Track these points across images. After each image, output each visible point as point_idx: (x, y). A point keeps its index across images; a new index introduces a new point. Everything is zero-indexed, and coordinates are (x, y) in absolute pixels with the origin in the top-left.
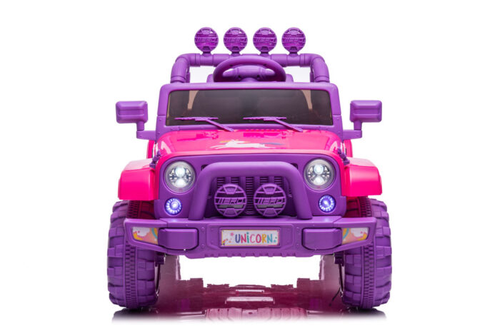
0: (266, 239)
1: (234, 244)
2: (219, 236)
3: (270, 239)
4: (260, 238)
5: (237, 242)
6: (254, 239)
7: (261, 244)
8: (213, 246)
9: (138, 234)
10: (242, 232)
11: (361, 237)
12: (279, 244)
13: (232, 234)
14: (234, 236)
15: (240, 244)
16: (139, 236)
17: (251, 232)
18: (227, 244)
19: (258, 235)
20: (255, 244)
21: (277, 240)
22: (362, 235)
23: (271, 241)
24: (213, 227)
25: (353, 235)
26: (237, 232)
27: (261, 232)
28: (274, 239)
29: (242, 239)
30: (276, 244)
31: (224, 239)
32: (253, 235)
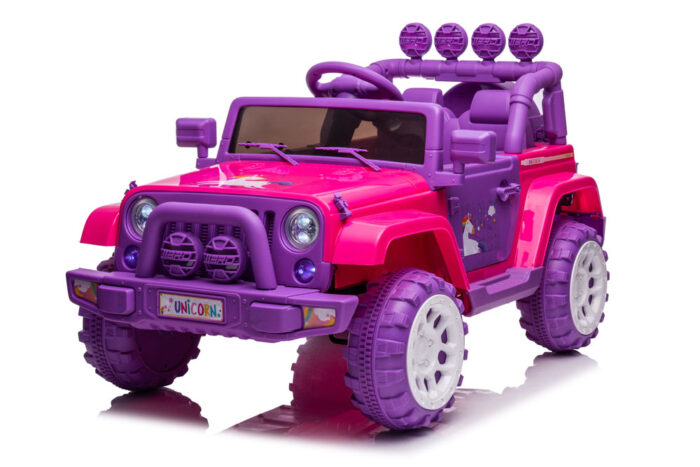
0: (209, 311)
1: (173, 313)
2: (156, 302)
3: (213, 312)
4: (202, 309)
5: (178, 311)
6: (195, 309)
7: (204, 317)
8: (151, 314)
9: (80, 289)
10: (183, 299)
11: (328, 321)
12: (223, 321)
13: (171, 300)
14: (174, 303)
15: (180, 315)
16: (80, 292)
17: (192, 300)
18: (166, 313)
19: (200, 305)
20: (197, 316)
21: (221, 313)
22: (329, 319)
23: (215, 314)
24: (150, 288)
25: (317, 318)
26: (177, 298)
27: (204, 301)
28: (218, 312)
29: (182, 307)
30: (220, 319)
31: (162, 305)
32: (194, 304)
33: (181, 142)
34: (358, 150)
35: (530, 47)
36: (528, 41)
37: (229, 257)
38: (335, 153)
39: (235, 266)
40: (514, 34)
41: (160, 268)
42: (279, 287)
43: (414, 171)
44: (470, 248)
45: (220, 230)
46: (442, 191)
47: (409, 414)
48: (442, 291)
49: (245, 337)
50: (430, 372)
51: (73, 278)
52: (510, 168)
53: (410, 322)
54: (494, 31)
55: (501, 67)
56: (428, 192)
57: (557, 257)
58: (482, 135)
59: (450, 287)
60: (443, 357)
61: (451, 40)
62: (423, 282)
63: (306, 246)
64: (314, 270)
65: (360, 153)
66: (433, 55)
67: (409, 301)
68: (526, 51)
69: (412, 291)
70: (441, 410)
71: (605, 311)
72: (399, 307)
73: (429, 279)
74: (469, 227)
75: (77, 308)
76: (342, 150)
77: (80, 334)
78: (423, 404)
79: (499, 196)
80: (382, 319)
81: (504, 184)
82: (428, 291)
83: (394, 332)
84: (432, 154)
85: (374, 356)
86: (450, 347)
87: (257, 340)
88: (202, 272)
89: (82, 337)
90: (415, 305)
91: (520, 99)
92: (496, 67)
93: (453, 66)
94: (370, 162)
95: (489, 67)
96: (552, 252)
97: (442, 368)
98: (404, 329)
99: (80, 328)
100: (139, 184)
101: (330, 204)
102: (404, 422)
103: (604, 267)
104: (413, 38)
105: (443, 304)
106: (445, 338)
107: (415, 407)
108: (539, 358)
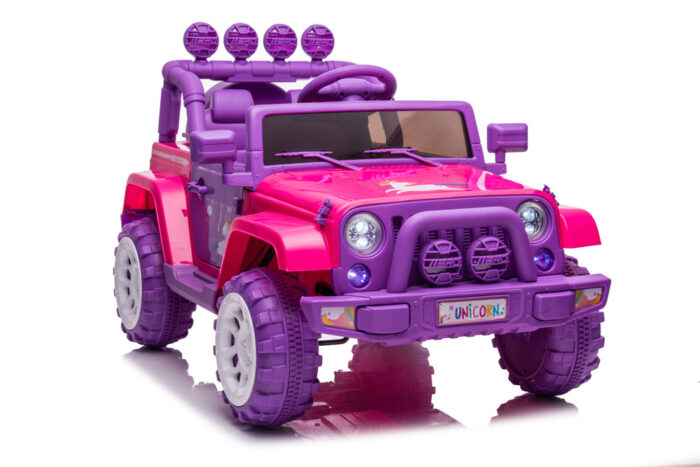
0: (492, 311)
1: (454, 321)
2: (436, 311)
3: (496, 311)
4: (484, 310)
5: (458, 318)
6: (477, 312)
7: (486, 318)
8: (428, 326)
9: (328, 317)
10: (463, 305)
11: (594, 300)
12: (507, 316)
13: (451, 308)
14: (454, 310)
15: (461, 321)
16: (329, 320)
17: (474, 303)
18: (446, 322)
19: (483, 306)
20: (479, 319)
21: (504, 311)
22: (595, 297)
23: (498, 313)
25: (586, 297)
26: (457, 305)
27: (486, 303)
28: (501, 310)
29: (464, 313)
30: (503, 316)
31: (441, 314)
32: (476, 307)
42: (539, 279)
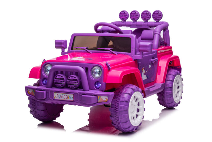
0: (69, 98)
1: (58, 98)
2: (53, 95)
3: (71, 98)
4: (67, 97)
5: (60, 98)
7: (67, 99)
8: (51, 99)
9: (29, 92)
10: (61, 94)
12: (74, 100)
13: (57, 95)
15: (60, 99)
16: (29, 93)
17: (64, 94)
18: (56, 98)
19: (66, 96)
20: (66, 99)
21: (73, 98)
22: (106, 99)
23: (71, 99)
24: (51, 91)
25: (102, 99)
26: (59, 94)
27: (67, 95)
28: (72, 98)
29: (61, 97)
30: (73, 100)
31: (55, 96)
32: (65, 96)
33: (57, 47)
34: (111, 49)
35: (158, 17)
36: (158, 15)
37: (75, 81)
38: (104, 50)
39: (77, 84)
40: (154, 14)
41: (54, 85)
42: (90, 90)
43: (128, 55)
44: (144, 77)
45: (72, 73)
46: (136, 61)
47: (129, 127)
48: (138, 91)
49: (80, 105)
50: (134, 115)
51: (27, 88)
52: (155, 54)
53: (129, 100)
54: (148, 13)
55: (150, 23)
56: (132, 61)
57: (169, 80)
58: (148, 43)
59: (140, 89)
60: (138, 110)
61: (135, 15)
62: (133, 88)
63: (98, 78)
64: (100, 85)
65: (111, 50)
66: (129, 20)
67: (129, 94)
68: (157, 18)
69: (129, 91)
70: (138, 126)
71: (182, 96)
72: (126, 96)
73: (134, 87)
74: (144, 71)
75: (28, 97)
76: (106, 49)
77: (29, 105)
78: (133, 124)
79: (152, 62)
80: (121, 99)
81: (153, 58)
82: (134, 91)
83: (125, 103)
84: (133, 50)
85: (119, 110)
86: (140, 107)
87: (83, 106)
88: (66, 86)
89: (29, 106)
90: (130, 95)
91: (157, 33)
92: (149, 23)
93: (135, 23)
94: (114, 52)
95: (146, 23)
96: (167, 79)
97: (138, 113)
98: (128, 102)
99: (29, 103)
100: (46, 60)
101: (105, 65)
102: (128, 130)
103: (182, 83)
104: (123, 15)
105: (138, 94)
106: (138, 105)
107: (131, 125)
108: (163, 110)
